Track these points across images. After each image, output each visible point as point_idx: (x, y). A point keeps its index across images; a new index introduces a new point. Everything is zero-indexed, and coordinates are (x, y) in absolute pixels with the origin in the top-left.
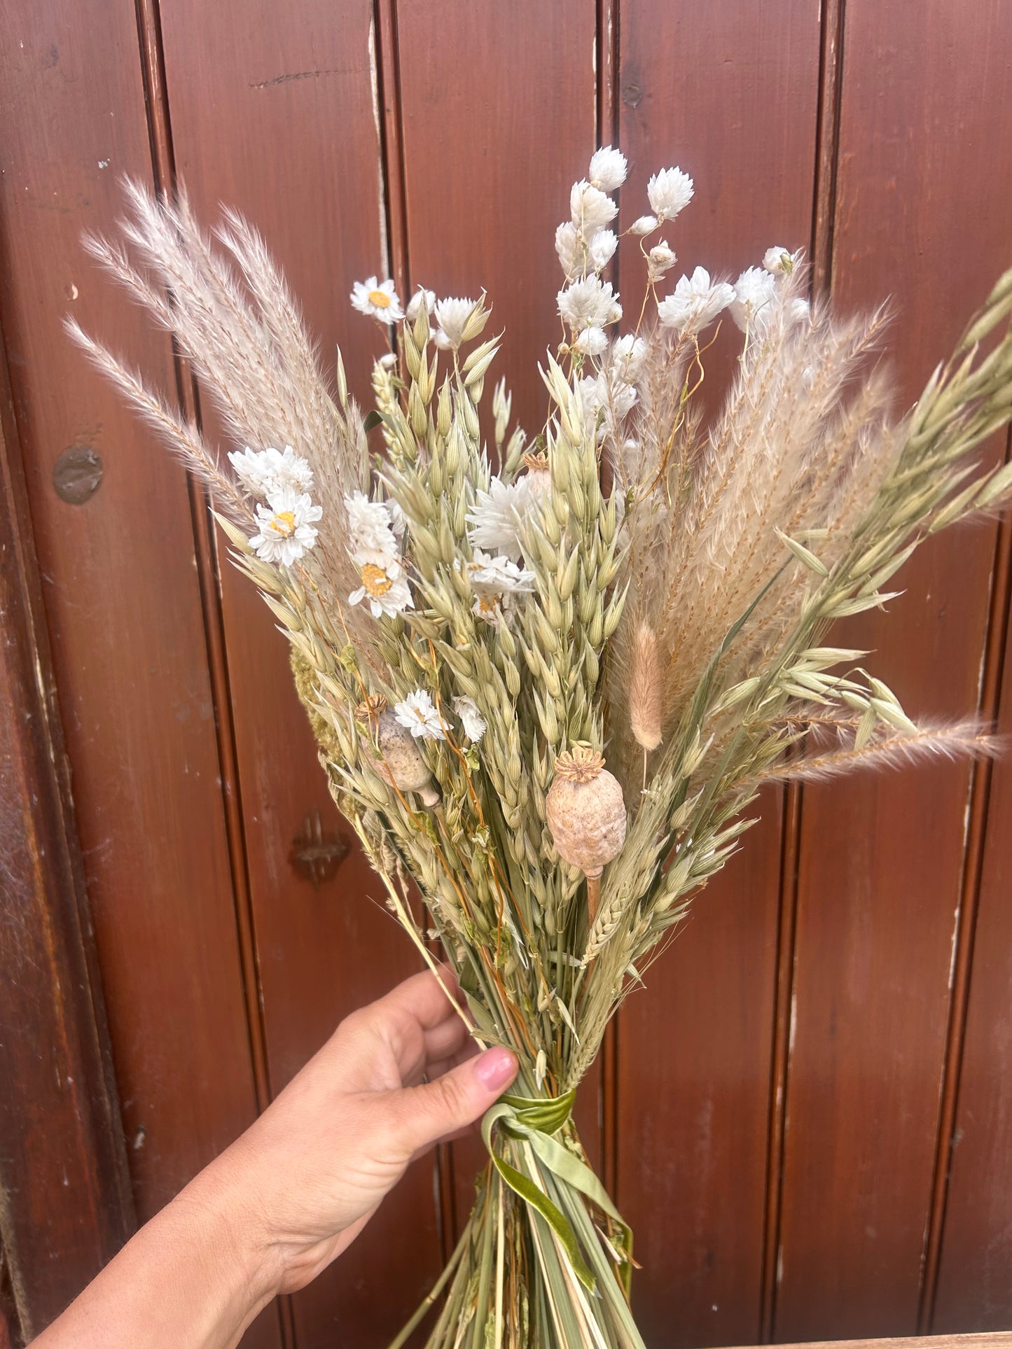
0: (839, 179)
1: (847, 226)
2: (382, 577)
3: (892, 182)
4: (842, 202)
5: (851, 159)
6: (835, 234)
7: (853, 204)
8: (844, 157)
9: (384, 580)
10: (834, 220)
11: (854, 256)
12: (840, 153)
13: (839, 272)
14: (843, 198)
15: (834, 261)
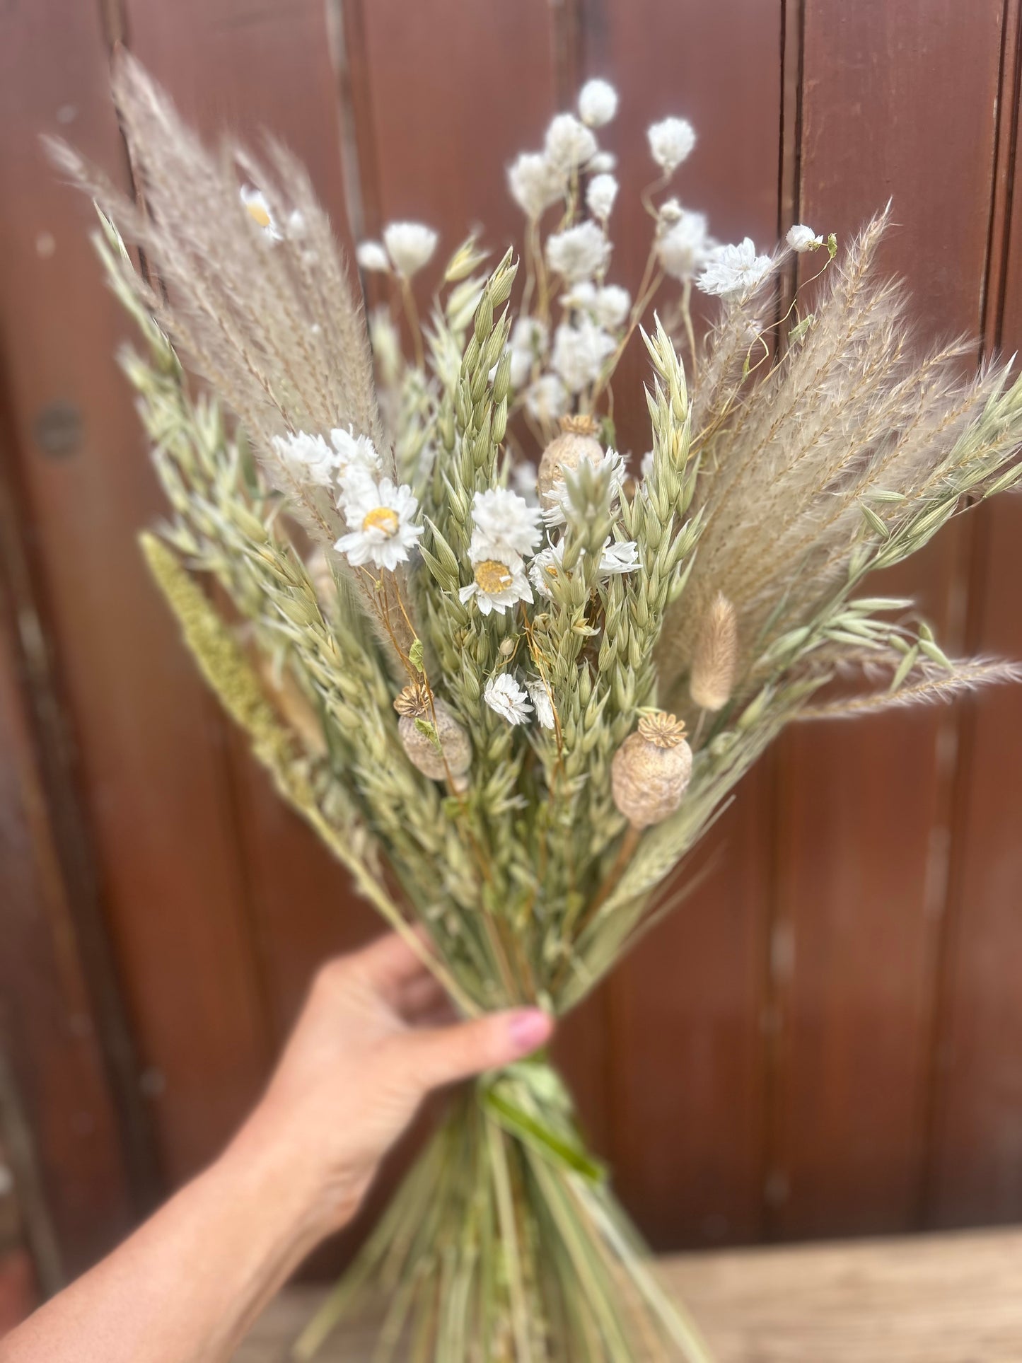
0: (805, 107)
1: (813, 155)
2: (506, 575)
3: (857, 108)
4: (809, 130)
5: (815, 86)
6: (802, 163)
7: (820, 131)
8: (809, 85)
9: (508, 577)
10: (800, 150)
11: (822, 185)
12: (805, 80)
13: (807, 203)
14: (810, 127)
15: (801, 191)
